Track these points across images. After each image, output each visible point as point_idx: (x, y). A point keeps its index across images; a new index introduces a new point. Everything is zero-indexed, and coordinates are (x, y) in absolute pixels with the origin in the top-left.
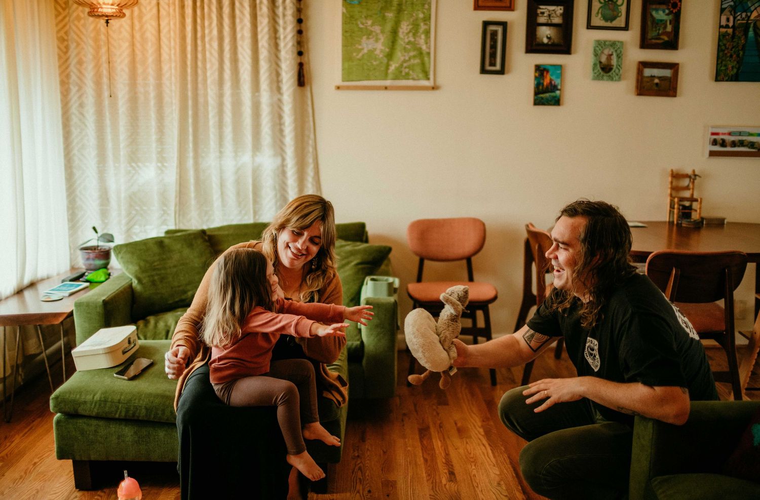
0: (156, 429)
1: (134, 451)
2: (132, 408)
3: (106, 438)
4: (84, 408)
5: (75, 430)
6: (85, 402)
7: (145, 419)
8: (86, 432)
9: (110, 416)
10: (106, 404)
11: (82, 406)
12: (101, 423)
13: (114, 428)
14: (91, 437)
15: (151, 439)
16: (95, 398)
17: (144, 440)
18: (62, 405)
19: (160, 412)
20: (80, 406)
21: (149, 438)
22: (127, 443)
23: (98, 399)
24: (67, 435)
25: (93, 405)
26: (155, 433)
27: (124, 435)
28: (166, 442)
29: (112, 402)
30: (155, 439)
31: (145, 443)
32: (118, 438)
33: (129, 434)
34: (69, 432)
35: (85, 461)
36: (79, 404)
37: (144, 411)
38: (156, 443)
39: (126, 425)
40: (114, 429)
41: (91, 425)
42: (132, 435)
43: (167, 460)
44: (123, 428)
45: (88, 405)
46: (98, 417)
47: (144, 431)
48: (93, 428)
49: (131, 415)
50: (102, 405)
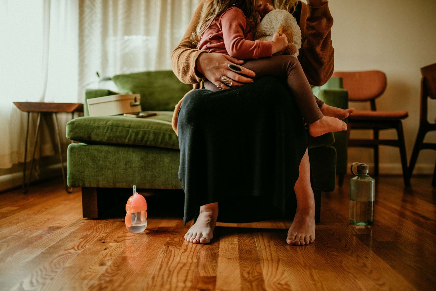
0: (162, 155)
1: (140, 177)
2: (141, 133)
3: (115, 164)
4: (97, 132)
5: (87, 157)
6: (99, 127)
7: (153, 144)
8: (97, 158)
9: (119, 141)
10: (117, 129)
11: (95, 131)
12: (112, 149)
13: (123, 153)
14: (101, 163)
15: (157, 164)
16: (108, 124)
17: (150, 166)
18: (77, 130)
19: (167, 137)
20: (93, 131)
21: (155, 164)
22: (134, 169)
23: (111, 124)
24: (79, 161)
25: (106, 129)
26: (161, 158)
27: (131, 161)
28: (170, 168)
29: (123, 126)
30: (160, 164)
31: (150, 169)
32: (126, 164)
33: (137, 160)
34: (81, 158)
35: (93, 188)
36: (93, 129)
37: (152, 136)
38: (161, 169)
39: (134, 152)
40: (122, 155)
41: (102, 151)
42: (138, 161)
43: (170, 187)
44: (131, 154)
45: (101, 130)
46: (108, 143)
47: (151, 157)
48: (103, 154)
49: (140, 139)
50: (114, 130)
